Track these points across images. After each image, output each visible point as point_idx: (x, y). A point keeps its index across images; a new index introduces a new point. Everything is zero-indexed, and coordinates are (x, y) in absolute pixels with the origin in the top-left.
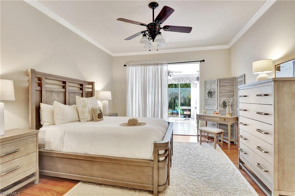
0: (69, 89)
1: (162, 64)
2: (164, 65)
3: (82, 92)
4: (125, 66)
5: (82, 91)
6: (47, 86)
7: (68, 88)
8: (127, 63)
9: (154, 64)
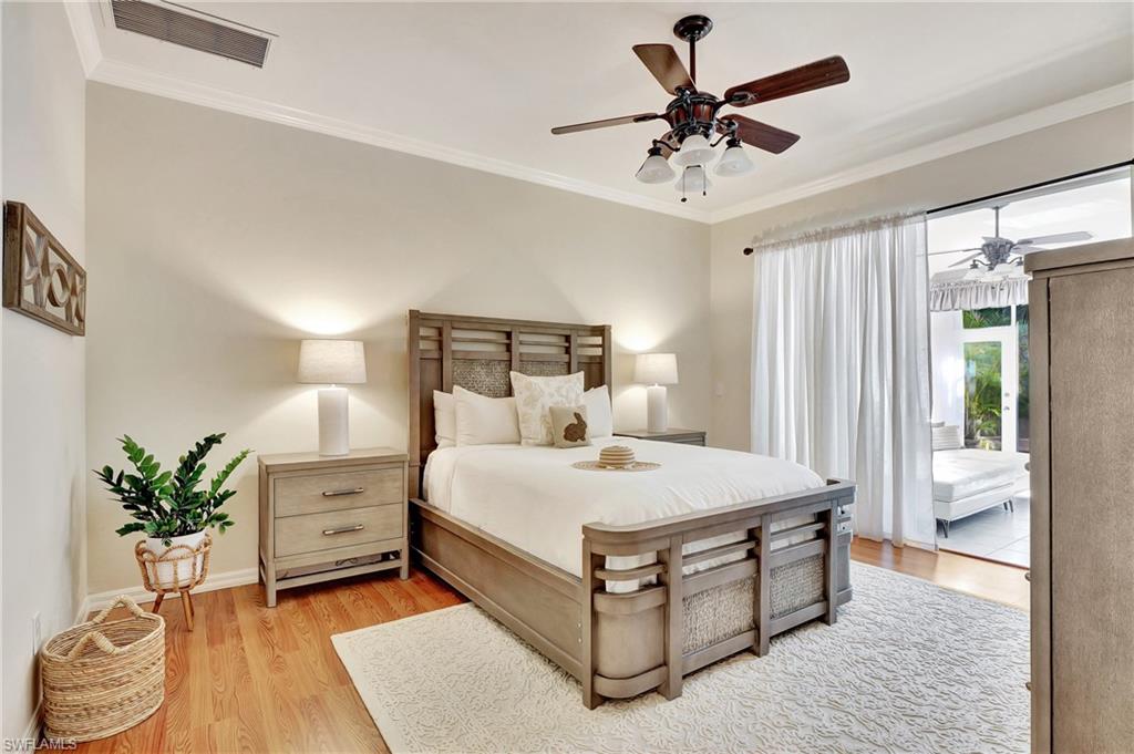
0: (521, 354)
1: (896, 221)
2: (907, 221)
3: (567, 360)
4: (748, 251)
5: (567, 356)
6: (455, 346)
7: (517, 349)
8: (756, 239)
9: (861, 227)
